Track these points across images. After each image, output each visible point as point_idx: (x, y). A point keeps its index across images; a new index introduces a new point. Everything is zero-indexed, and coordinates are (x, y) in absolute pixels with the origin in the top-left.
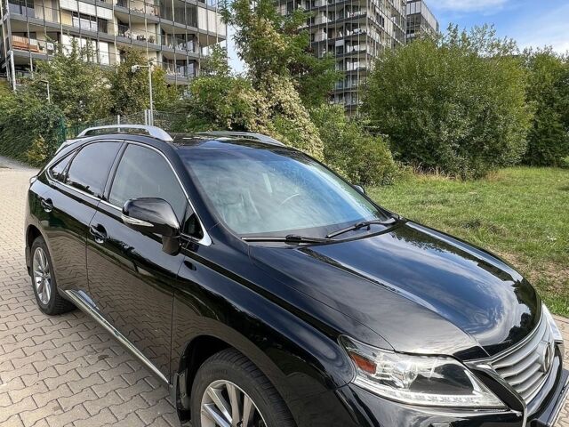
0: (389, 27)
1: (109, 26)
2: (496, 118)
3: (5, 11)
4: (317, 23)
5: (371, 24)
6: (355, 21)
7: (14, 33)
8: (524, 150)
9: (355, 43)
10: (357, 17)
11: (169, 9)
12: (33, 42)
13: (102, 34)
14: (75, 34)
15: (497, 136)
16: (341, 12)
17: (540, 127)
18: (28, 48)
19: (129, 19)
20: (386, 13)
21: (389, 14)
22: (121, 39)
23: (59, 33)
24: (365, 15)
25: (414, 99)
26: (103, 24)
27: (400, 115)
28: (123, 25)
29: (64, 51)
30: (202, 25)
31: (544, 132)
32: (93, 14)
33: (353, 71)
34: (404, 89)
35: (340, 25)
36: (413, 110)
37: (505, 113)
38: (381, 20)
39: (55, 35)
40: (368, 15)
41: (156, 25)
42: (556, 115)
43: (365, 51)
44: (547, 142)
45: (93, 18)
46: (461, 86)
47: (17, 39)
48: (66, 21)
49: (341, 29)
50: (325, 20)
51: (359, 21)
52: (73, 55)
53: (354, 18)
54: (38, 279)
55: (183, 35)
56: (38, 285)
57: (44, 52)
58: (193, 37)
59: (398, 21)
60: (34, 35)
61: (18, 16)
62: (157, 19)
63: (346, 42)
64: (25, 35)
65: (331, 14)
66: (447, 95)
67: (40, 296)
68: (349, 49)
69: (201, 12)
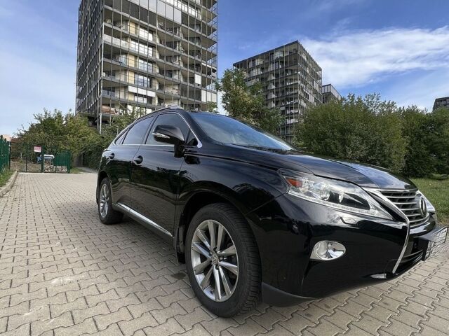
0: (312, 99)
1: (153, 100)
2: (383, 145)
3: (100, 93)
4: (269, 98)
5: (301, 98)
6: (291, 97)
7: (103, 105)
8: (403, 165)
9: (291, 108)
10: (293, 94)
11: (186, 92)
12: (113, 109)
13: (149, 105)
14: (134, 104)
15: (384, 156)
16: (283, 92)
17: (414, 153)
18: (110, 112)
19: (164, 97)
20: (309, 92)
21: (312, 92)
22: (159, 107)
23: (126, 104)
24: (297, 93)
25: (328, 134)
26: (150, 99)
27: (320, 143)
28: (161, 100)
29: (128, 111)
30: (204, 100)
31: (417, 156)
32: (145, 94)
33: (291, 124)
34: (321, 128)
35: (282, 99)
36: (328, 140)
37: (389, 142)
38: (307, 96)
39: (124, 105)
40: (299, 93)
41: (178, 99)
42: (423, 145)
43: (298, 113)
44: (419, 162)
45: (145, 96)
46: (359, 126)
47: (104, 107)
48: (131, 98)
49: (283, 101)
50: (273, 96)
51: (293, 96)
52: (133, 113)
53: (291, 95)
54: (102, 204)
55: (193, 105)
56: (101, 208)
57: (118, 114)
58: (198, 106)
59: (317, 97)
60: (113, 106)
61: (106, 96)
62: (179, 97)
63: (286, 108)
64: (109, 105)
65: (277, 93)
66: (350, 131)
67: (102, 214)
68: (288, 112)
69: (203, 93)
